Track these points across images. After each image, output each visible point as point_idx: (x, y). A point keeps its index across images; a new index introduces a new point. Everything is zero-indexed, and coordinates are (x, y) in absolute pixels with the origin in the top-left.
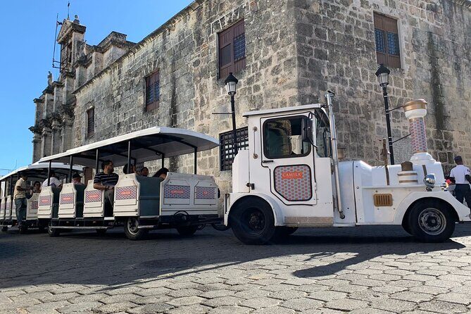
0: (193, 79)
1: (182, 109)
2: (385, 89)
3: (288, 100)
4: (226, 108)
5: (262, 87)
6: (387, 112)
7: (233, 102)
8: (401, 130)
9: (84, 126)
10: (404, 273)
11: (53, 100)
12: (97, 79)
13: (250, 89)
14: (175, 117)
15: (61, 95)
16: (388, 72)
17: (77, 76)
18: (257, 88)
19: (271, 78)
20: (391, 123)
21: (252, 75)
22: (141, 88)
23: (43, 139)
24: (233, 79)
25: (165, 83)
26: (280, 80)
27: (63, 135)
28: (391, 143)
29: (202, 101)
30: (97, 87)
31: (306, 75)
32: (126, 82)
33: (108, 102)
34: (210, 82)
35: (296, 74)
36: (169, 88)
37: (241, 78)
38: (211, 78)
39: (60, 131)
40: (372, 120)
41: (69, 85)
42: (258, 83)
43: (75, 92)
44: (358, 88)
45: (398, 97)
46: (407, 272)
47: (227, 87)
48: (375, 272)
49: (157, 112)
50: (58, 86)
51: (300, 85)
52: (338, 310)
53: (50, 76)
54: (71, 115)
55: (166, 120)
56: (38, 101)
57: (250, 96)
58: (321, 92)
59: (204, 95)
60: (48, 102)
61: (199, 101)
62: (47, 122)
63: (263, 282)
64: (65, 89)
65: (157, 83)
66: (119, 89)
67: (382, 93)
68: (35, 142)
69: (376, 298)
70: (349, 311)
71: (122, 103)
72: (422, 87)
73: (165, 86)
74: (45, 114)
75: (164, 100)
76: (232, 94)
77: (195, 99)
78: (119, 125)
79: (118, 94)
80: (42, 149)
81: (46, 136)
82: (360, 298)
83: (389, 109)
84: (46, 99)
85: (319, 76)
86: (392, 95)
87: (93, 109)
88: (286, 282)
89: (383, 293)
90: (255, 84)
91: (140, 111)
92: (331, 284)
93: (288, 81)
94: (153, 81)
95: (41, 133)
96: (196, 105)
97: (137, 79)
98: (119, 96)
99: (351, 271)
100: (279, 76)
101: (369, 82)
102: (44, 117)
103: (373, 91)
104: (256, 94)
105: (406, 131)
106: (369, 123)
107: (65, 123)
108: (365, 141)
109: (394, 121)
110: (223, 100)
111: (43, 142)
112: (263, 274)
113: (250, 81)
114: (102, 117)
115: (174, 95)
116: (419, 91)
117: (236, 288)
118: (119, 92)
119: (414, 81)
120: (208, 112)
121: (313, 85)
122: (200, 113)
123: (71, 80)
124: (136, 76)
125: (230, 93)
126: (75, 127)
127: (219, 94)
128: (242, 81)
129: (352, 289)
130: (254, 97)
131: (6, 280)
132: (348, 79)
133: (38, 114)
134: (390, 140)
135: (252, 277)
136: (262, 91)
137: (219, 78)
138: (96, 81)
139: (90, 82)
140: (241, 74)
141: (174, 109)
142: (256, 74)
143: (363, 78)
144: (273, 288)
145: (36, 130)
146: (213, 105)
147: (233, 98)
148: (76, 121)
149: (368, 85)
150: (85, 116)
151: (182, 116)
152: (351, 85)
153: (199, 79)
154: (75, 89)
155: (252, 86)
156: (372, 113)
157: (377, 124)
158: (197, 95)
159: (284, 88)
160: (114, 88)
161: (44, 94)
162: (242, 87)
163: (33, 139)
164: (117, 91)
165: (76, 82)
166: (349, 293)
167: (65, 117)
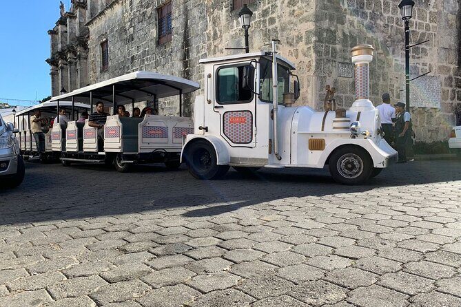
0: (205, 11)
1: (195, 42)
2: (407, 23)
3: (304, 34)
4: (239, 42)
5: (277, 20)
6: (408, 48)
7: (247, 36)
8: (420, 66)
9: (99, 59)
10: (412, 219)
11: (66, 32)
12: (109, 10)
13: (265, 21)
14: (188, 51)
15: (74, 26)
16: (412, 4)
17: (89, 7)
18: (272, 21)
19: (287, 10)
20: (411, 59)
21: (267, 6)
22: (154, 20)
23: (60, 72)
24: (247, 12)
25: (177, 15)
26: (296, 13)
27: (78, 67)
28: (408, 81)
29: (215, 34)
30: (109, 19)
31: (325, 8)
32: (138, 14)
33: (120, 35)
34: (223, 13)
35: (314, 7)
36: (181, 20)
37: (255, 9)
38: (224, 9)
39: (76, 63)
40: (391, 57)
41: (82, 16)
42: (274, 15)
43: (88, 24)
44: (379, 22)
45: (421, 31)
46: (415, 219)
47: (240, 19)
48: (384, 217)
49: (169, 45)
50: (71, 17)
51: (318, 18)
52: (347, 257)
53: (62, 7)
54: (85, 47)
55: (179, 55)
56: (53, 33)
57: (264, 29)
58: (339, 26)
59: (217, 28)
60: (62, 34)
61: (212, 34)
62: (62, 54)
63: (274, 224)
64: (77, 20)
65: (170, 14)
66: (131, 21)
67: (404, 27)
68: (52, 74)
69: (383, 246)
70: (357, 259)
71: (135, 36)
72: (447, 20)
73: (177, 18)
74: (60, 46)
75: (176, 33)
76: (246, 28)
77: (207, 32)
78: (133, 58)
79: (131, 26)
80: (60, 81)
81: (62, 68)
82: (368, 245)
83: (410, 45)
84: (60, 30)
85: (338, 9)
86: (414, 29)
87: (106, 41)
88: (297, 225)
89: (391, 241)
90: (270, 16)
91: (153, 44)
92: (340, 229)
93: (305, 14)
94: (165, 12)
95: (57, 66)
96: (209, 39)
97: (149, 10)
98: (132, 29)
99: (360, 216)
100: (296, 8)
101: (390, 15)
102: (59, 50)
103: (394, 25)
104: (271, 27)
105: (425, 68)
106: (387, 59)
107: (79, 56)
108: (381, 78)
109: (414, 57)
110: (236, 34)
111: (60, 75)
112: (274, 216)
113: (265, 13)
114: (115, 49)
115: (186, 27)
116: (443, 24)
117: (249, 229)
118: (131, 24)
119: (439, 13)
120: (220, 46)
121: (331, 19)
122: (213, 47)
123: (83, 10)
124: (147, 7)
125: (244, 26)
126: (90, 60)
127: (232, 27)
128: (256, 13)
129: (360, 235)
130: (269, 30)
131: (38, 212)
132: (368, 11)
133: (54, 46)
134: (408, 77)
135: (264, 218)
136: (277, 24)
137: (233, 9)
138: (108, 12)
139: (102, 13)
140: (255, 5)
141: (186, 43)
142: (272, 6)
143: (385, 10)
144: (285, 231)
145: (52, 62)
146: (226, 40)
147: (247, 32)
148: (91, 54)
149: (389, 18)
150: (99, 49)
151: (195, 50)
152: (371, 19)
153: (212, 10)
154: (87, 21)
155: (267, 18)
156: (391, 49)
157: (396, 60)
158: (210, 28)
159: (301, 21)
160: (127, 20)
161: (58, 26)
162: (257, 20)
163: (50, 72)
164: (129, 24)
165: (88, 13)
166: (357, 240)
167: (79, 50)
